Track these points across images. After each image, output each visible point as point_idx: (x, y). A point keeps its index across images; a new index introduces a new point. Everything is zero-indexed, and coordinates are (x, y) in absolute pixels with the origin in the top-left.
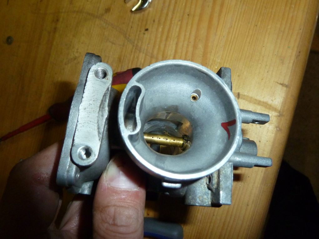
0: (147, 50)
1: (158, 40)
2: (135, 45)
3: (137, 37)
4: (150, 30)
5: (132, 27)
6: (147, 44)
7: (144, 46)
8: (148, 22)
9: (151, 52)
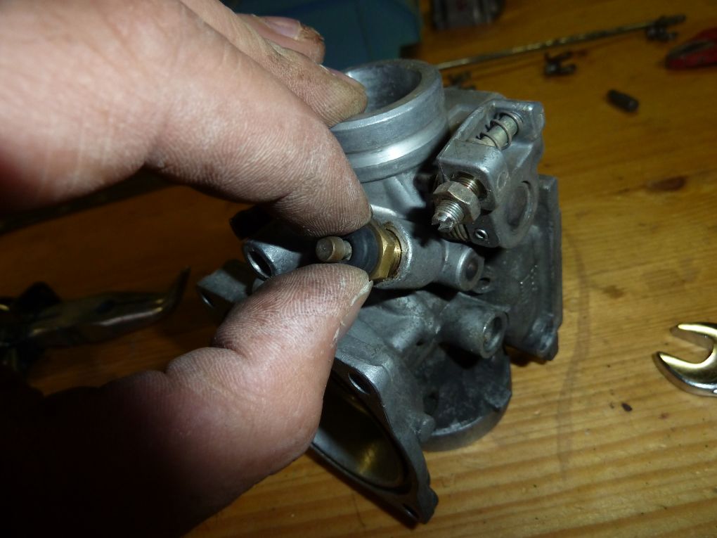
0: (573, 434)
2: (567, 396)
3: (592, 391)
4: (632, 416)
5: (609, 366)
6: (588, 426)
7: (578, 423)
8: (650, 403)
9: (574, 447)
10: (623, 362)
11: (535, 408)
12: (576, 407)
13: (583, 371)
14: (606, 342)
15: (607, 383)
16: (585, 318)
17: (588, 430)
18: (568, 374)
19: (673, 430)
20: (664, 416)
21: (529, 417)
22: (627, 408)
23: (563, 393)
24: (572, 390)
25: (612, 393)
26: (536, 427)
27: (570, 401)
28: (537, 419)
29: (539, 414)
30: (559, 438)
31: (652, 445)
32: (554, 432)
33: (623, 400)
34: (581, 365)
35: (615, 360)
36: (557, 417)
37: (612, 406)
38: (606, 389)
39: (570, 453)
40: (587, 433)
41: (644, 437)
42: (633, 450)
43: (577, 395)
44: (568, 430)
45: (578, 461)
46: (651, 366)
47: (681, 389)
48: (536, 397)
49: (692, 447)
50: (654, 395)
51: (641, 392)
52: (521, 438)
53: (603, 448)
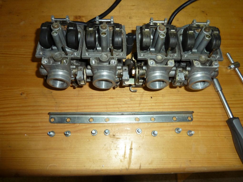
1: (148, 105)
2: (143, 94)
4: (152, 99)
6: (145, 99)
7: (144, 99)
8: (155, 97)
9: (142, 103)
19: (157, 102)
20: (156, 100)
22: (152, 98)
26: (137, 98)
30: (140, 101)
32: (140, 100)
33: (151, 96)
36: (141, 97)
37: (149, 97)
40: (144, 101)
41: (152, 103)
42: (150, 104)
44: (142, 100)
45: (142, 105)
49: (158, 106)
50: (156, 96)
51: (154, 95)
52: (134, 100)
53: (146, 103)
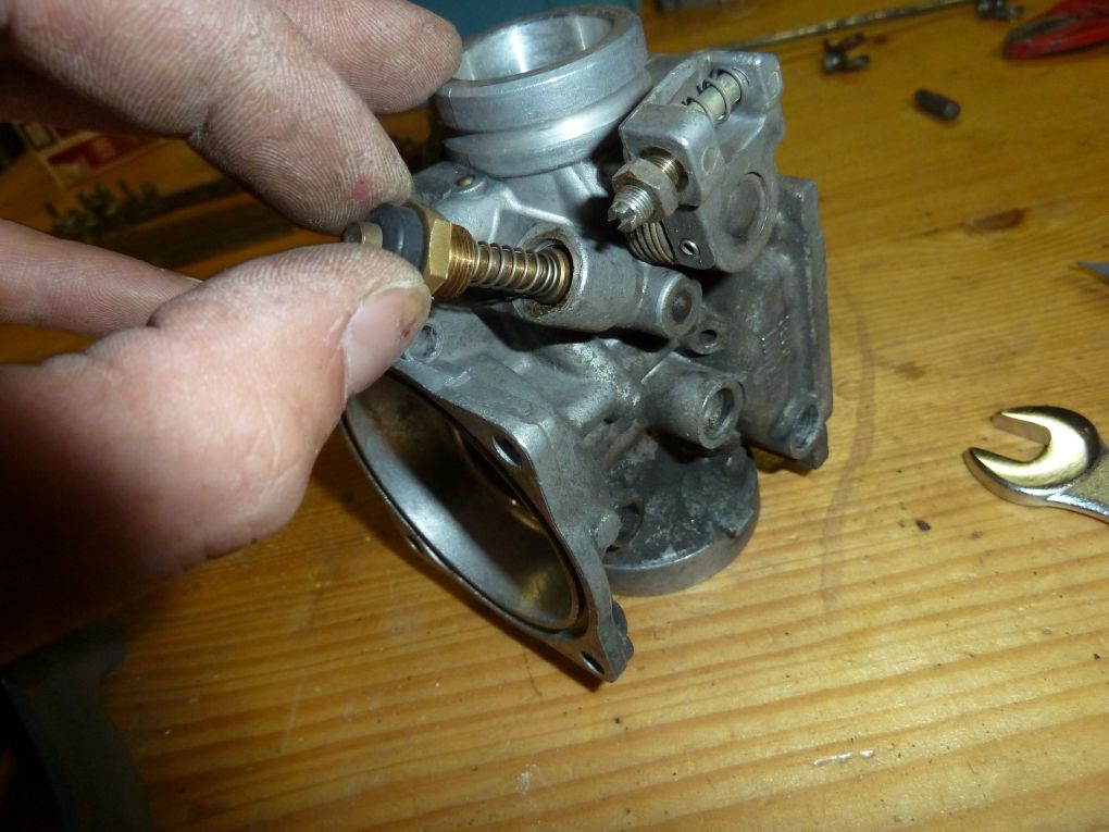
0: (844, 563)
1: (910, 586)
2: (838, 513)
3: (874, 506)
4: (930, 537)
5: (900, 471)
6: (866, 552)
7: (852, 548)
8: (957, 519)
9: (845, 580)
10: (920, 466)
11: (790, 530)
12: (850, 527)
13: (862, 478)
14: (897, 439)
15: (896, 495)
16: (868, 407)
17: (866, 557)
18: (840, 483)
19: (988, 553)
20: (975, 536)
21: (782, 543)
22: (923, 526)
23: (831, 509)
24: (845, 505)
25: (903, 507)
26: (791, 556)
27: (842, 520)
28: (795, 545)
29: (797, 539)
30: (823, 569)
31: (956, 575)
32: (818, 561)
33: (919, 516)
34: (858, 472)
35: (909, 462)
36: (821, 541)
37: (902, 525)
38: (895, 501)
39: (839, 589)
40: (865, 562)
41: (944, 564)
42: (928, 582)
43: (850, 511)
44: (835, 558)
45: (847, 599)
46: (960, 469)
47: (1003, 498)
48: (792, 516)
49: (1016, 576)
50: (962, 509)
51: (944, 505)
52: (769, 571)
53: (889, 579)
